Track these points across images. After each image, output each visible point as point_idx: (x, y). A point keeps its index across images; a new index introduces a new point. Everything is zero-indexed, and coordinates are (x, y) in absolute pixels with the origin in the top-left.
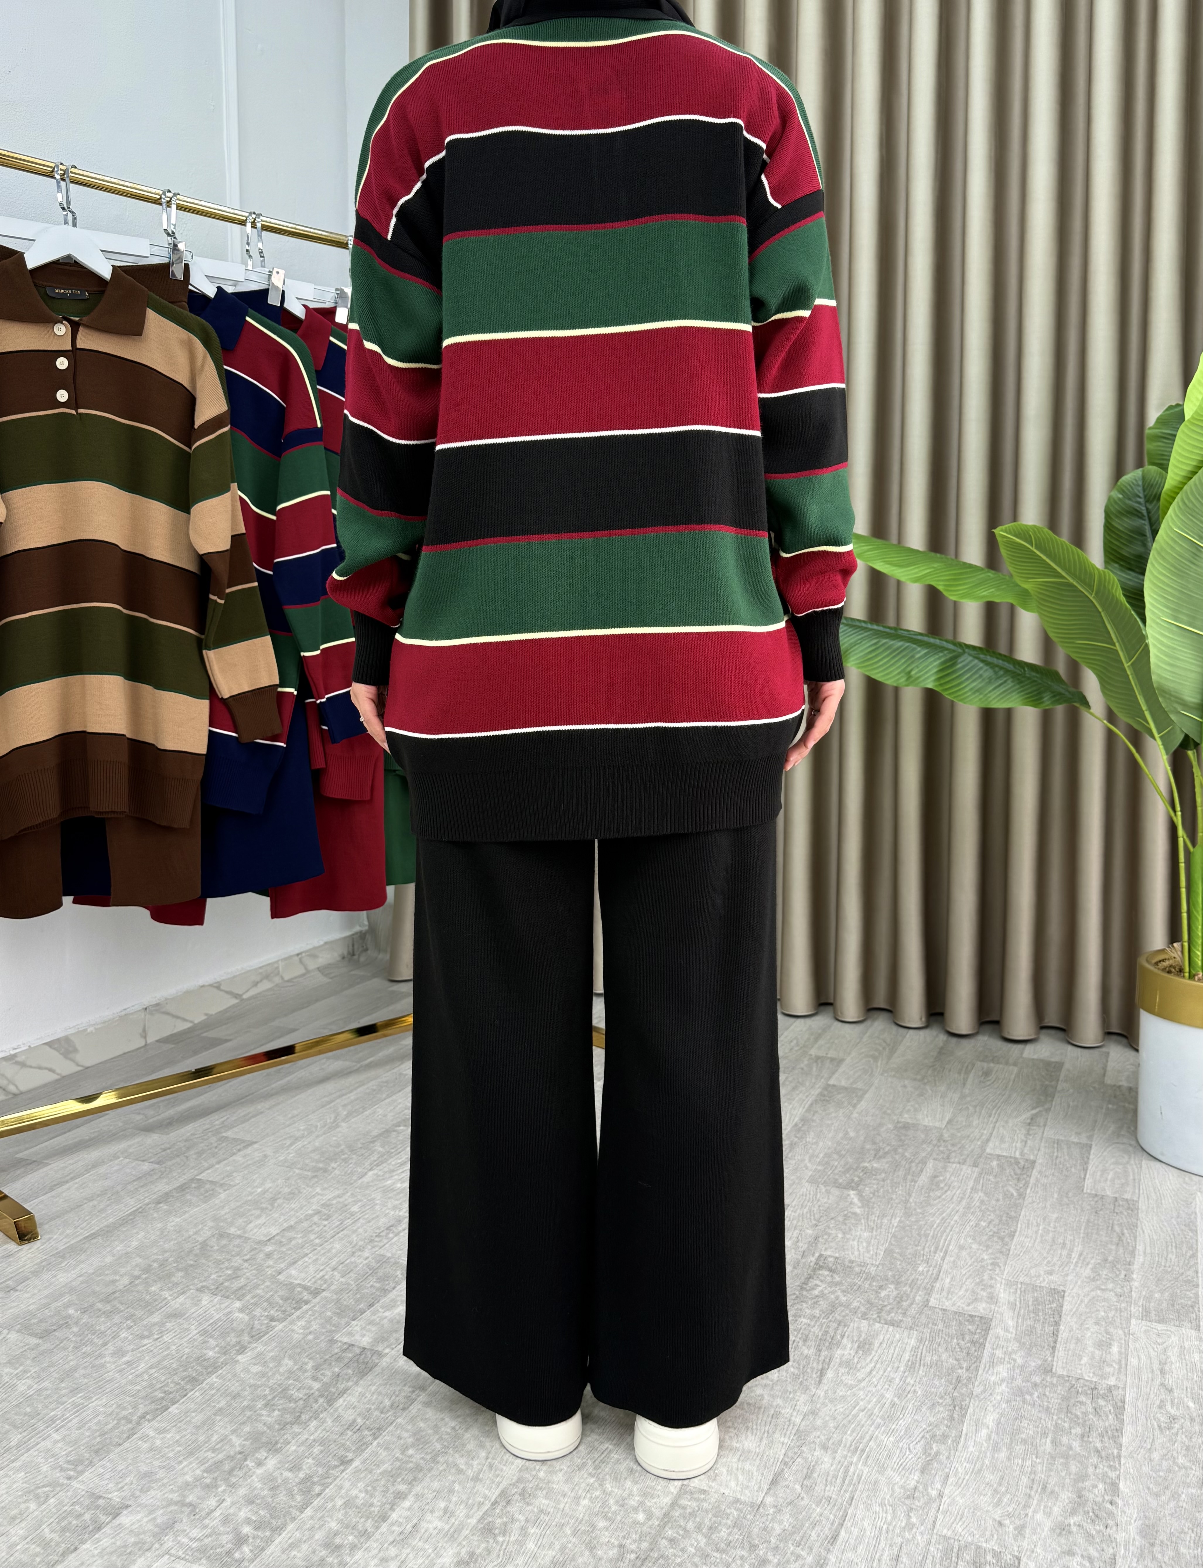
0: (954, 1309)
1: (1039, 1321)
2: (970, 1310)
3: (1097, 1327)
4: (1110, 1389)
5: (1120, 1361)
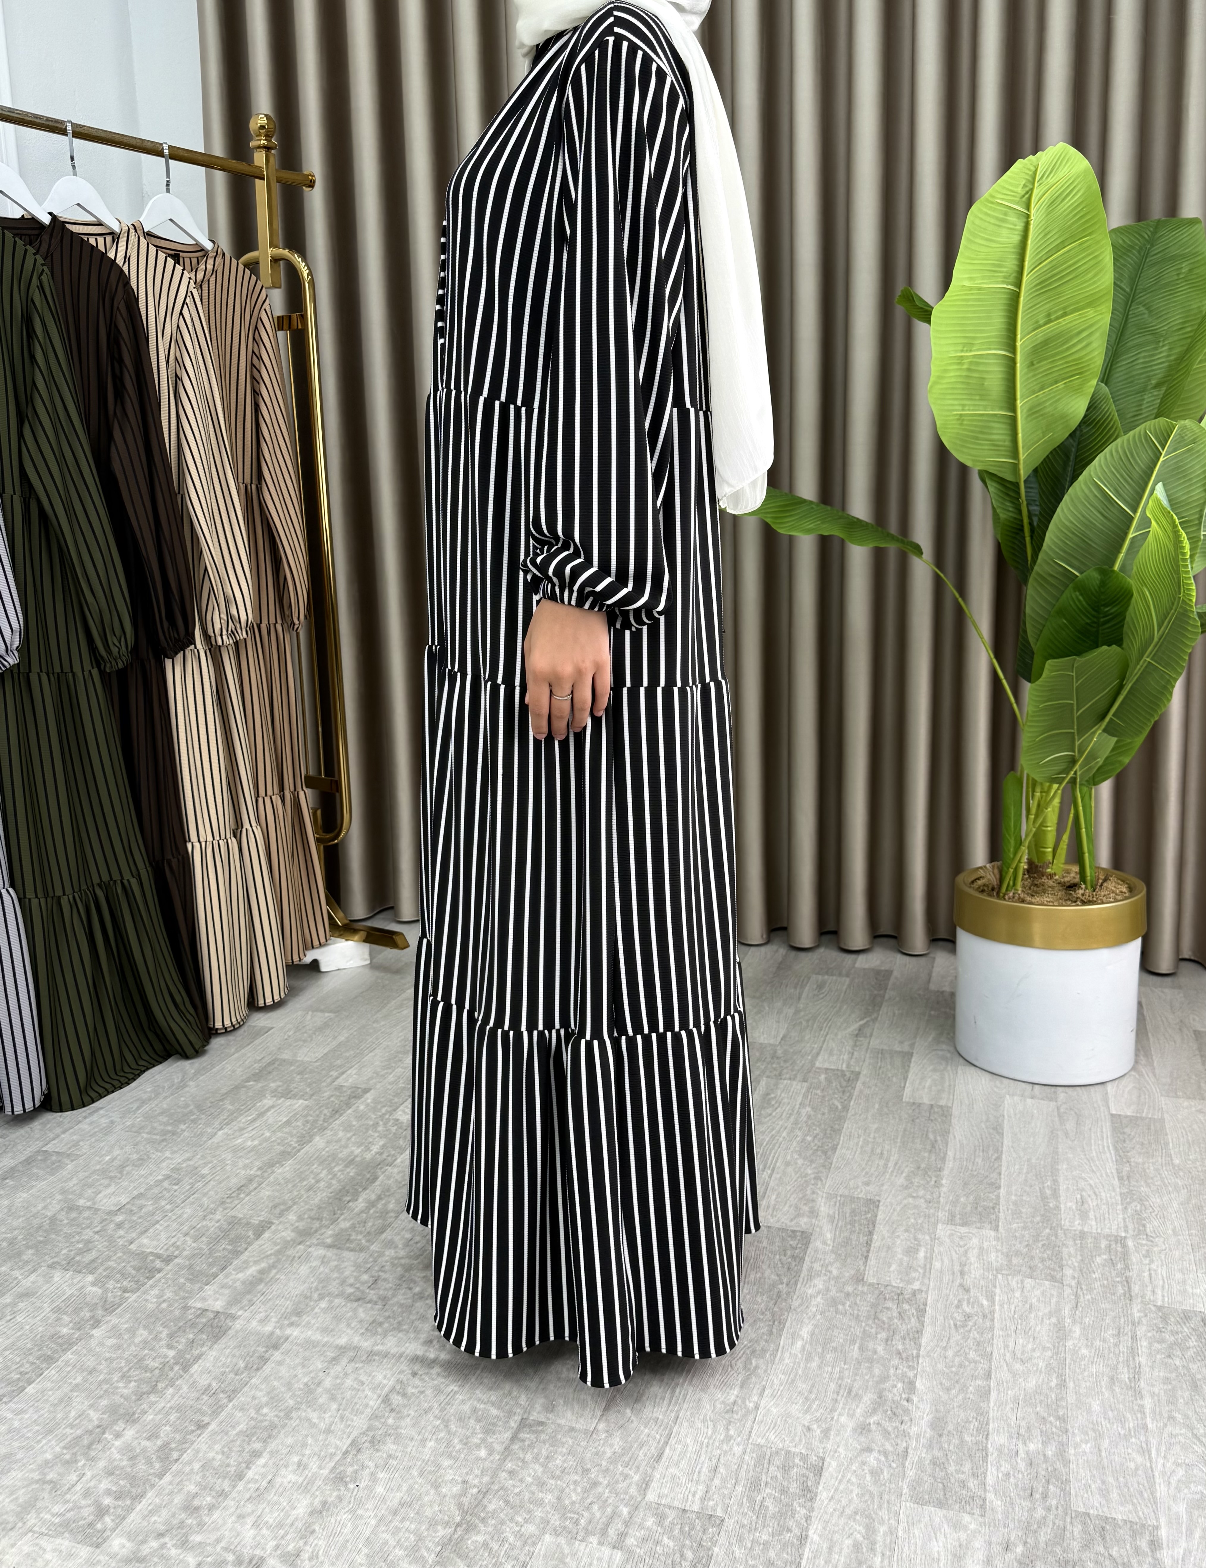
0: (778, 1225)
1: (854, 1232)
2: (792, 1226)
3: (906, 1234)
4: (914, 1293)
5: (925, 1265)
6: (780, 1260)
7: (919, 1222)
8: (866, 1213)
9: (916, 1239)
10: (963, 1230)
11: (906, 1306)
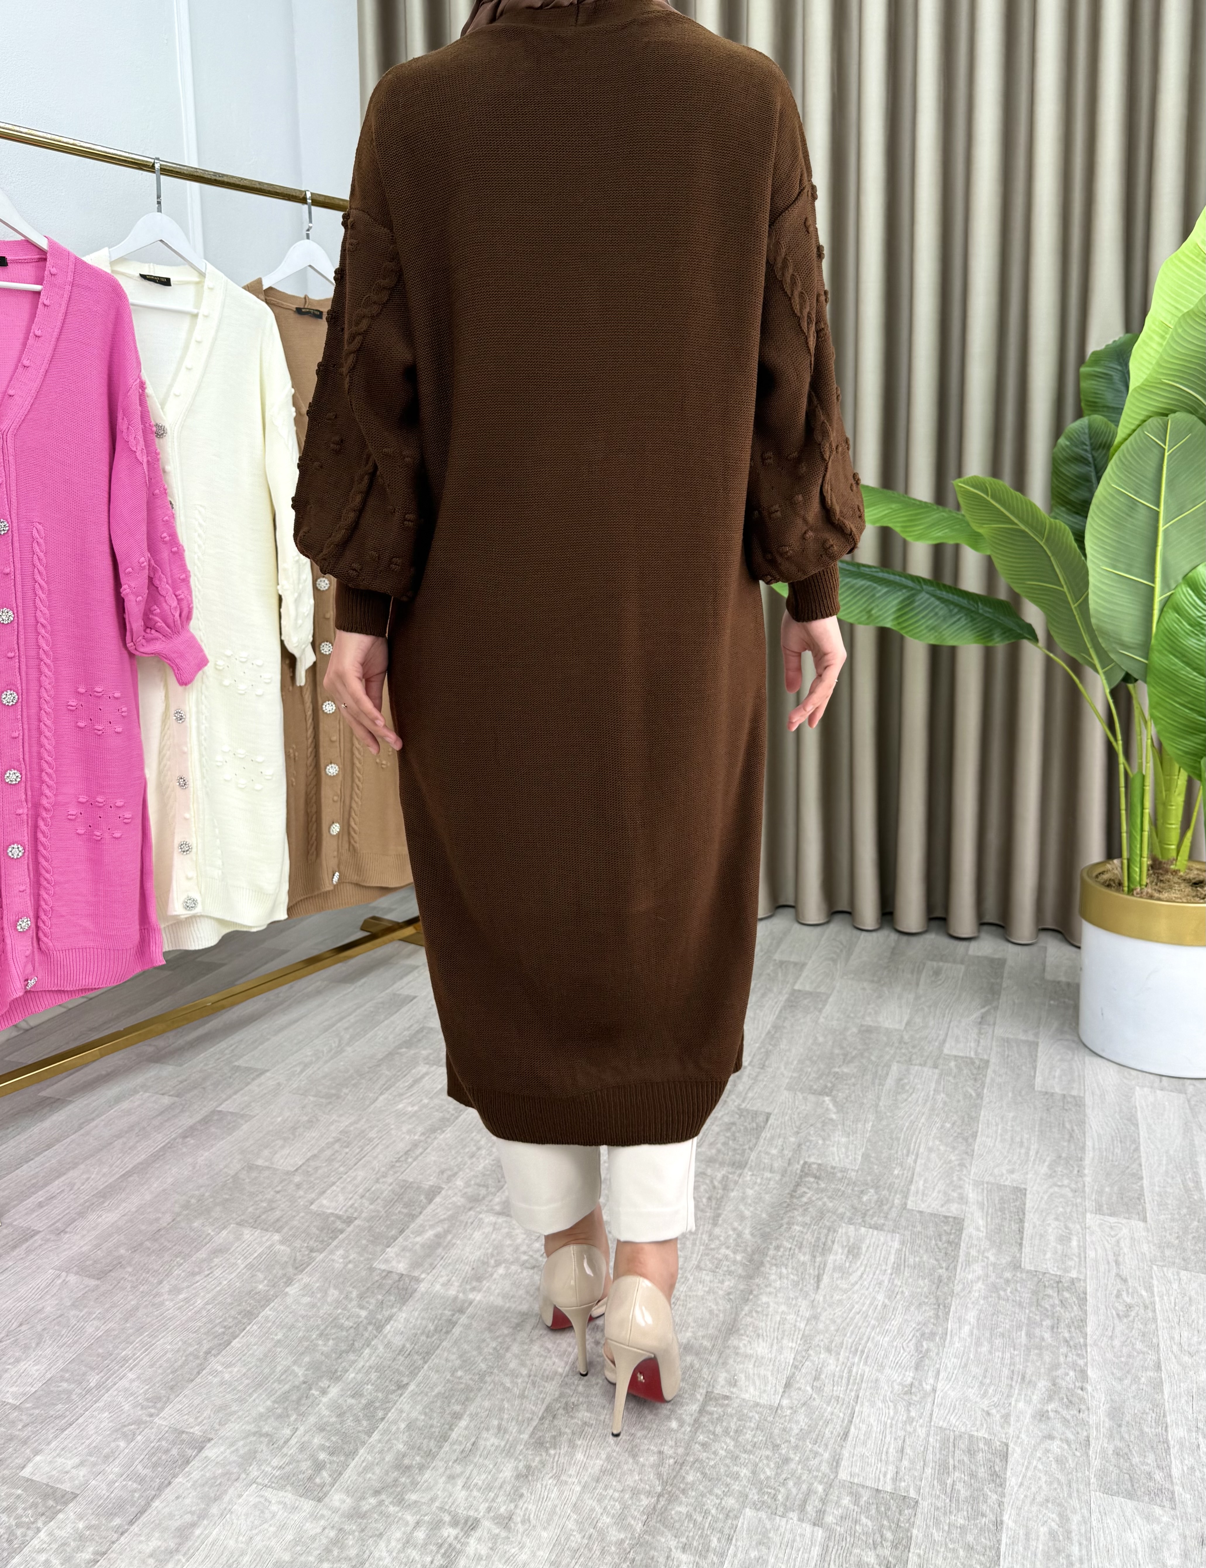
0: (929, 1210)
1: (1005, 1219)
2: (943, 1210)
3: (1056, 1223)
4: (1072, 1281)
5: (1080, 1254)
6: (937, 1245)
7: (1068, 1210)
8: (1015, 1200)
9: (1067, 1228)
10: (1112, 1220)
11: (1067, 1295)
